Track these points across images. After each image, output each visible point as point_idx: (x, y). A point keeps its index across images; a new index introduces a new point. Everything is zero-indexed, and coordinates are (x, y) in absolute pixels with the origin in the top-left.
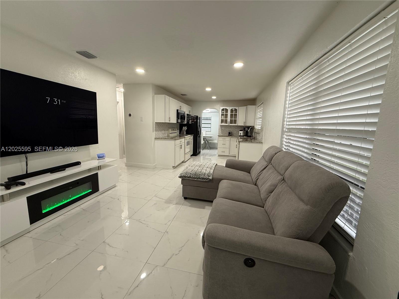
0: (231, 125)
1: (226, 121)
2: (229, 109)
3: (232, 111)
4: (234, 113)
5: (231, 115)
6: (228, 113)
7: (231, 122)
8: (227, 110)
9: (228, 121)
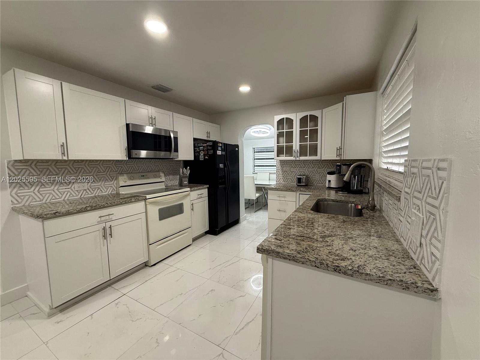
0: (302, 158)
1: (289, 151)
2: (296, 117)
3: (303, 121)
4: (308, 129)
5: (303, 134)
6: (294, 130)
7: (303, 151)
8: (290, 122)
9: (294, 148)
